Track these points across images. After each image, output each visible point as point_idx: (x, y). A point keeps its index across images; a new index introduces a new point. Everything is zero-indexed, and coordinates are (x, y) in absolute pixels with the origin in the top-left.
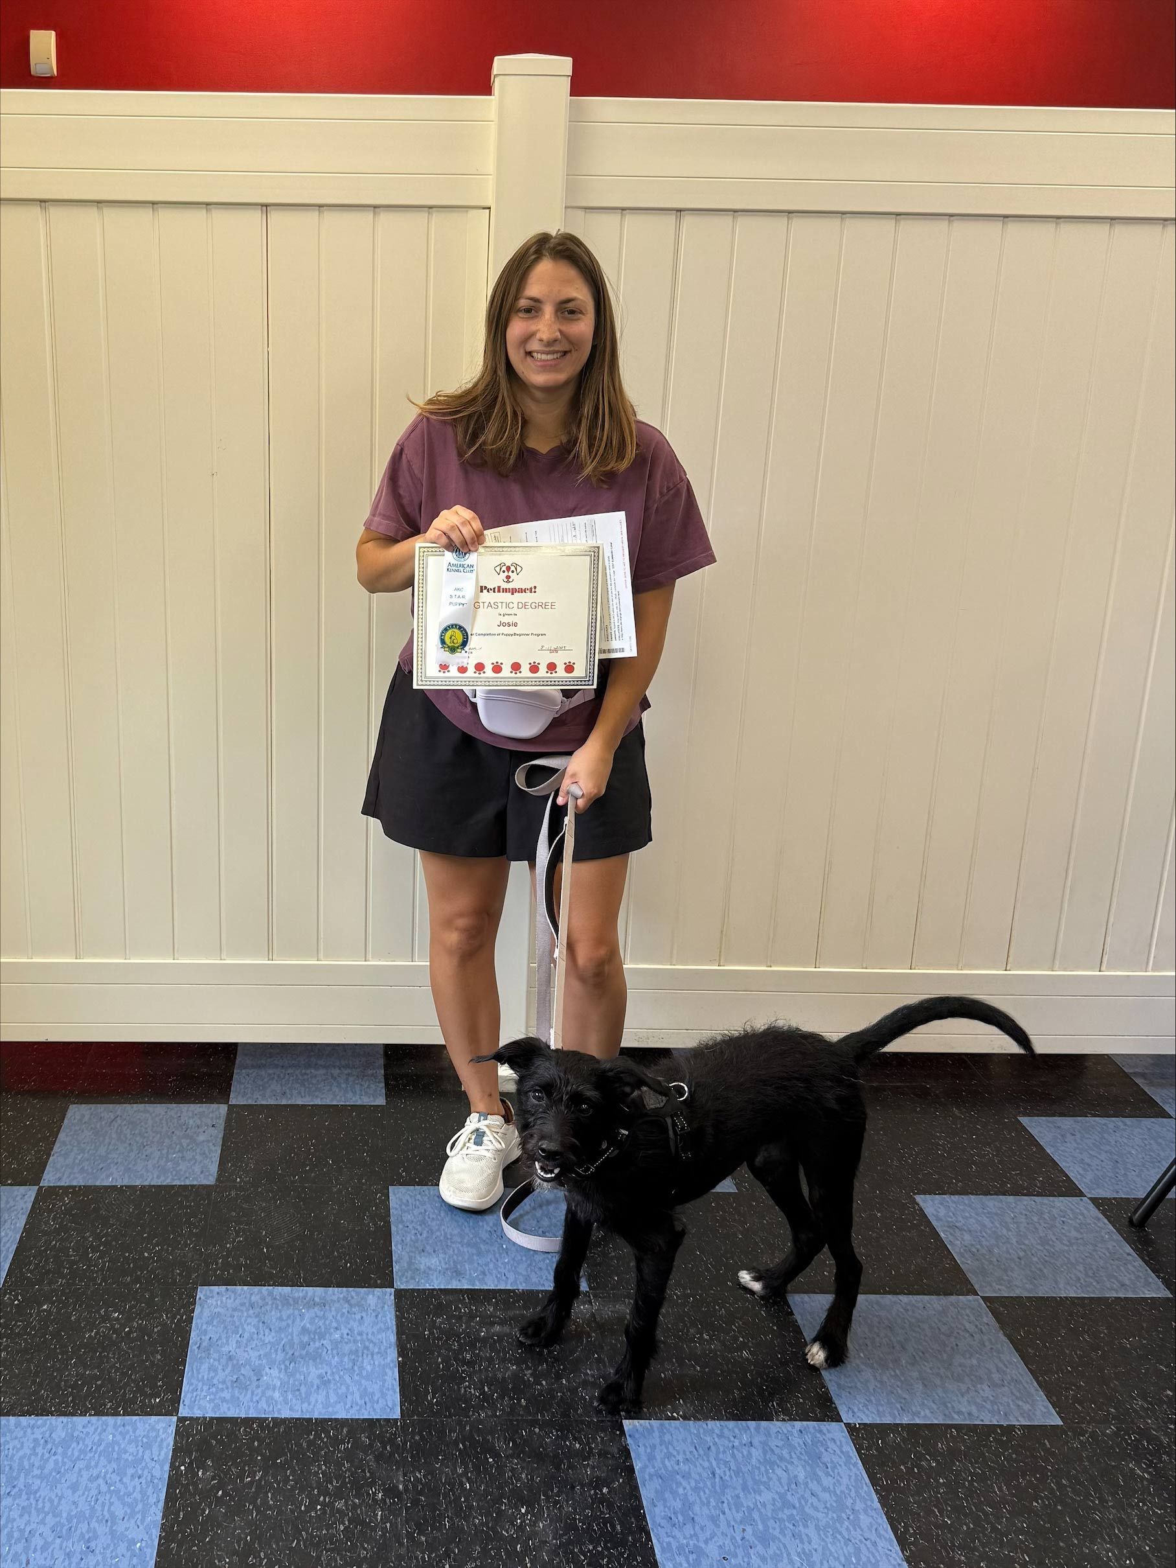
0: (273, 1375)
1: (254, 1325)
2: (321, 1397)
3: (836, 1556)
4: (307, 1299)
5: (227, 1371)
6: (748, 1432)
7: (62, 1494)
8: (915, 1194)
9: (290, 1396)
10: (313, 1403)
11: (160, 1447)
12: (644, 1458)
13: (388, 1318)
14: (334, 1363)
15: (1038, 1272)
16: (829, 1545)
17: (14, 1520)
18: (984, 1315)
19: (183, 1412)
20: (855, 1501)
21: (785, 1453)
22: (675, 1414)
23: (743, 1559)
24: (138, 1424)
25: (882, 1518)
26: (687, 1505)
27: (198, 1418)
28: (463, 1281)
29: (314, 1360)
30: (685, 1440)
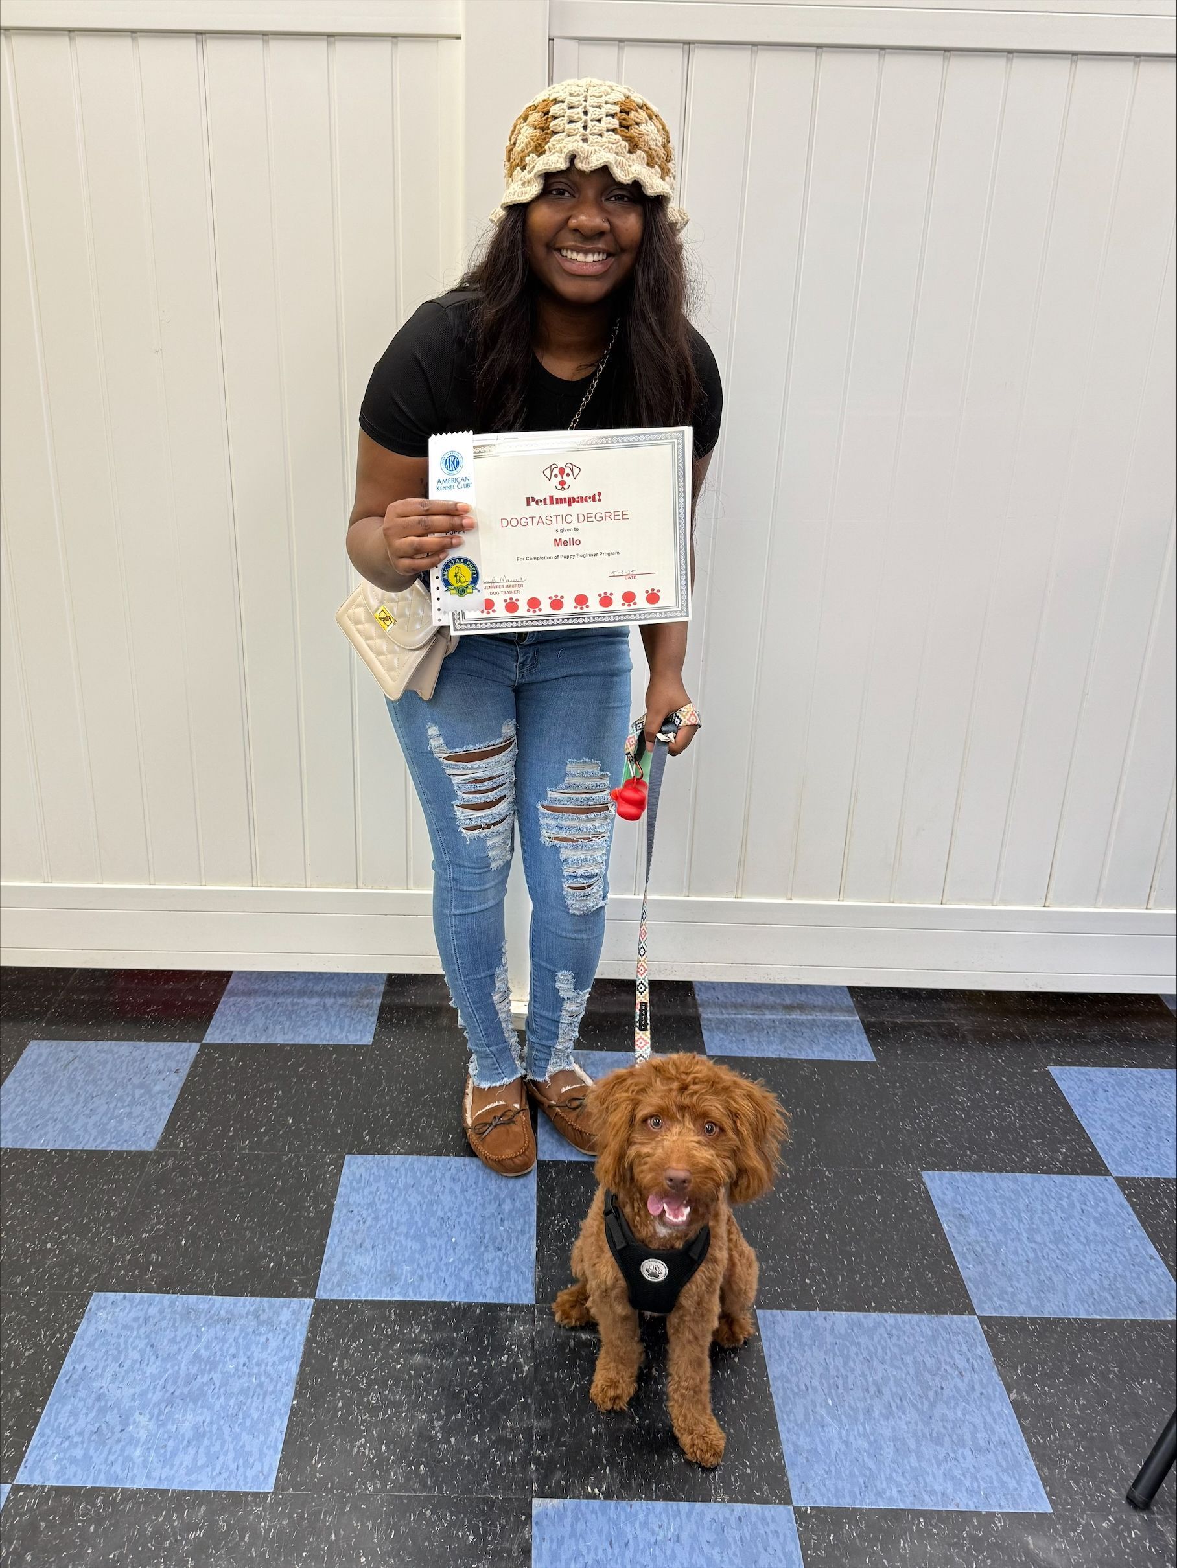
0: (141, 1424)
1: (140, 1351)
2: (187, 1459)
4: (212, 1312)
5: (88, 1419)
6: (678, 1518)
8: (923, 1169)
9: (152, 1456)
10: (175, 1468)
12: (546, 1557)
14: (217, 1406)
15: (1047, 1282)
18: (978, 1344)
19: (21, 1478)
22: (596, 1490)
27: (35, 1488)
28: (397, 1290)
29: (195, 1401)
30: (599, 1532)
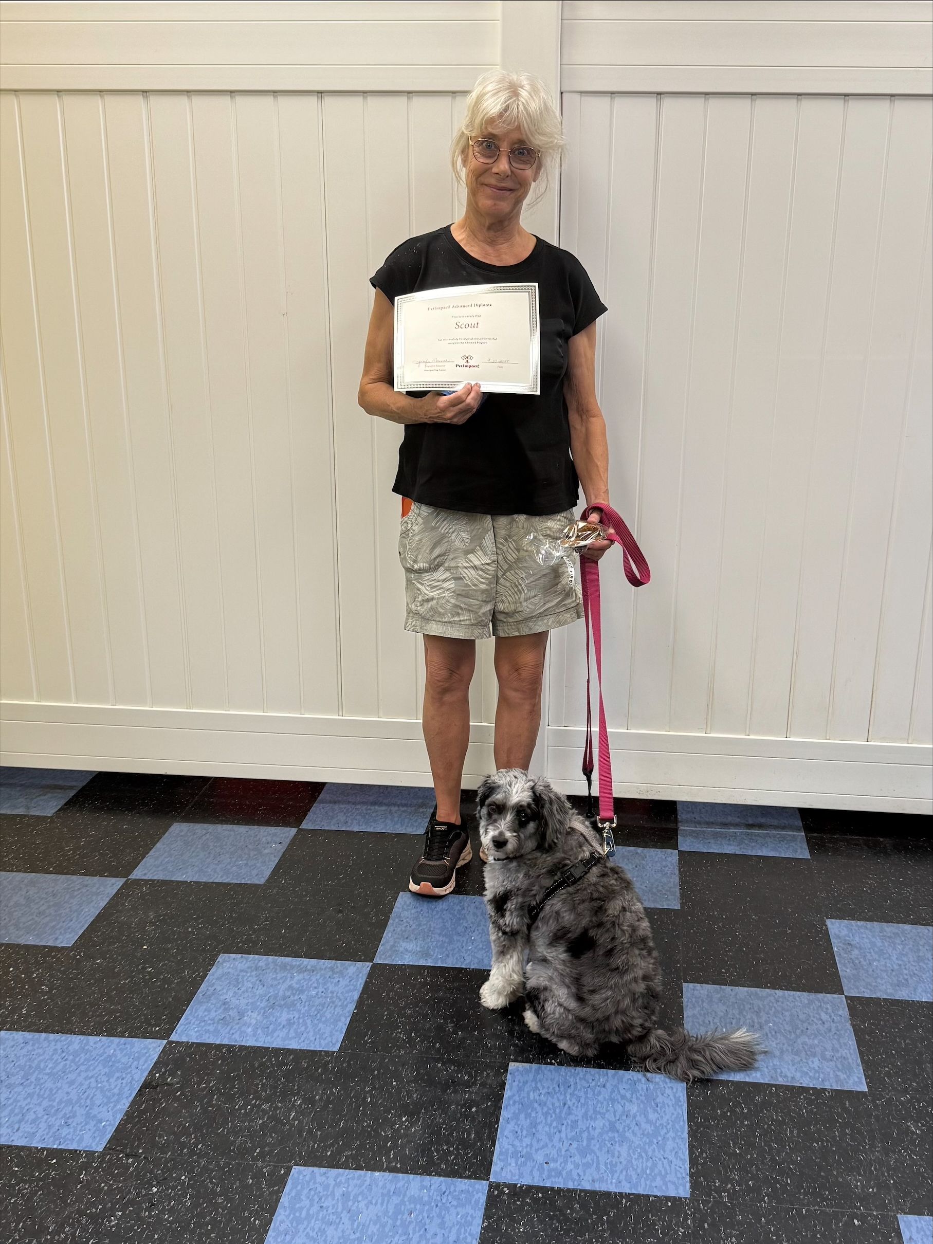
0: (253, 1017)
1: (252, 983)
2: (282, 1034)
3: (635, 1167)
4: (302, 966)
5: (217, 1013)
6: (606, 1077)
7: (62, 1087)
8: (828, 918)
9: (259, 1031)
10: (274, 1038)
11: (146, 1061)
12: (515, 1089)
13: (359, 983)
14: (303, 1011)
16: (633, 1161)
17: (19, 1101)
19: (174, 1037)
20: (668, 1132)
21: (628, 1095)
22: (553, 1061)
23: (561, 1164)
24: (136, 1045)
25: (685, 1145)
26: (534, 1125)
27: (183, 1043)
28: (429, 960)
29: (289, 1008)
30: (552, 1080)
